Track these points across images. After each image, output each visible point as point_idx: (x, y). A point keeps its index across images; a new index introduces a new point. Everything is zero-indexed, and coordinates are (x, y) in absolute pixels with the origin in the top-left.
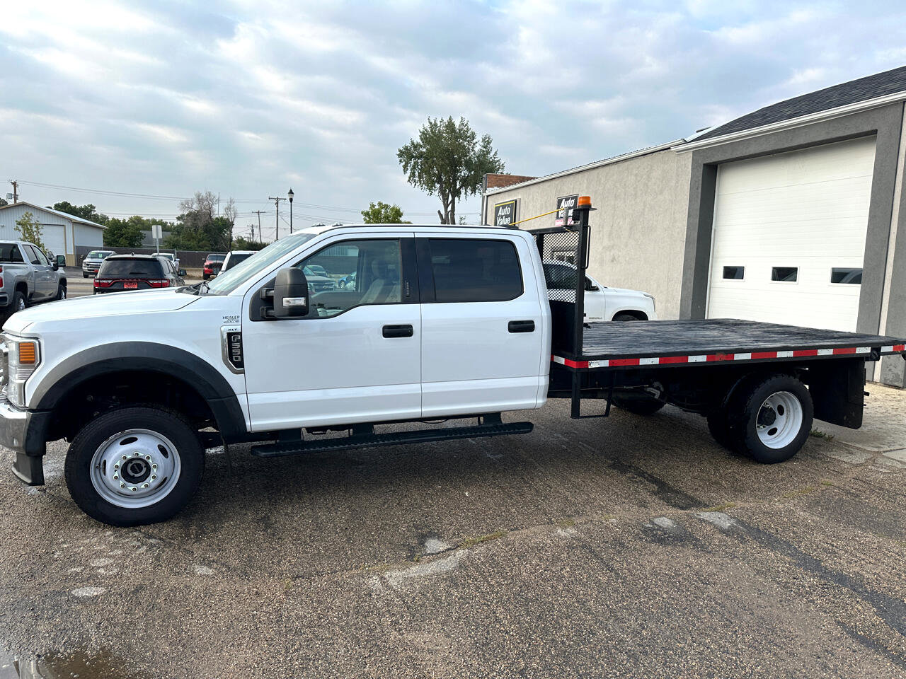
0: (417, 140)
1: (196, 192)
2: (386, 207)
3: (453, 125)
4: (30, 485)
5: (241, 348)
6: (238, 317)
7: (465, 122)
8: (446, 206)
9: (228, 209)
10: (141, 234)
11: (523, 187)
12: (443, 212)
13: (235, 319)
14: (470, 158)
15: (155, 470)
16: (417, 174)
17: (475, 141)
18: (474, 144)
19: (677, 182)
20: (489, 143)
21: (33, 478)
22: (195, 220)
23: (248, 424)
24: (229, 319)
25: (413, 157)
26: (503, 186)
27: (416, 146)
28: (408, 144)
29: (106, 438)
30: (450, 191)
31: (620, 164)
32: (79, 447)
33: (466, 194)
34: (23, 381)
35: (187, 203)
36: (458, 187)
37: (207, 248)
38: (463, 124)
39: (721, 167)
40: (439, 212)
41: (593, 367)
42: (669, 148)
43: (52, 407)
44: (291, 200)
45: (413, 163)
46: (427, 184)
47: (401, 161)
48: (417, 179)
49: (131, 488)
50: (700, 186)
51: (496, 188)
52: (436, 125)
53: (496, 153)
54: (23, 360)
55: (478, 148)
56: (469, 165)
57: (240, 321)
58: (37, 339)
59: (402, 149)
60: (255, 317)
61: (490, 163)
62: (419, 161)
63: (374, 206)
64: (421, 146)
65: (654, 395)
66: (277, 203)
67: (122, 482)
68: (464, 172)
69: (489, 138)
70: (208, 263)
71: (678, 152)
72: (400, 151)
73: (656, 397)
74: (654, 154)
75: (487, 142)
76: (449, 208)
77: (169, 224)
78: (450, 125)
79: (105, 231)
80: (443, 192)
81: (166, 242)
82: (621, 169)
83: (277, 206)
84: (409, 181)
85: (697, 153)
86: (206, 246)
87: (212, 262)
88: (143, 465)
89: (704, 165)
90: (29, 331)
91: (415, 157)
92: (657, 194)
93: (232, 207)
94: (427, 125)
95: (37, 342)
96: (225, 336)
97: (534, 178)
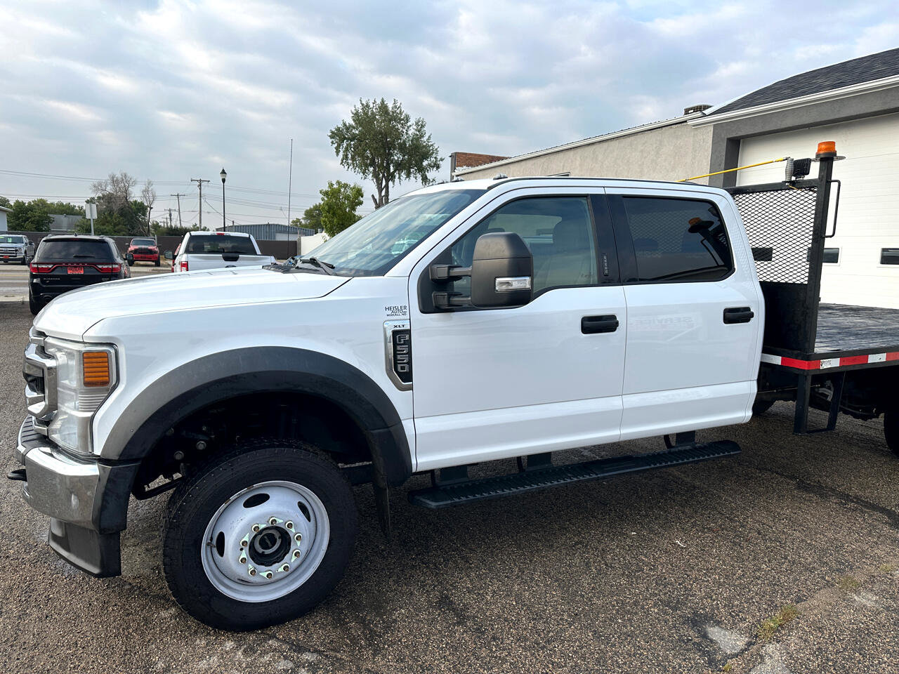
0: (350, 121)
1: (110, 173)
2: (346, 186)
3: (386, 106)
4: (97, 576)
5: (410, 353)
6: (405, 307)
7: (398, 105)
8: (380, 190)
9: (146, 191)
10: (50, 218)
11: (502, 165)
12: (377, 197)
13: (402, 310)
14: (404, 141)
15: (299, 543)
16: (350, 156)
17: (409, 124)
18: (408, 127)
19: (694, 158)
20: (423, 126)
21: (103, 566)
22: (109, 203)
23: (414, 462)
24: (394, 310)
25: (345, 138)
26: (472, 166)
27: (348, 128)
28: (340, 125)
29: (226, 499)
30: (384, 175)
31: (622, 140)
32: (187, 516)
33: (399, 178)
34: (89, 414)
35: (100, 184)
36: (392, 170)
37: (124, 233)
38: (396, 107)
39: (743, 142)
40: (373, 196)
41: (825, 367)
42: (686, 121)
43: (143, 455)
44: (224, 181)
45: (345, 145)
46: (360, 167)
47: (332, 143)
48: (350, 162)
49: (265, 574)
50: (723, 162)
51: (465, 167)
52: (368, 106)
53: (429, 137)
54: (90, 379)
55: (411, 131)
56: (402, 148)
57: (408, 313)
58: (111, 345)
59: (334, 130)
60: (428, 306)
61: (424, 146)
62: (352, 143)
63: (332, 185)
64: (354, 128)
65: (827, 396)
66: (200, 185)
67: (251, 565)
68: (397, 156)
69: (423, 122)
70: (132, 248)
71: (694, 126)
72: (332, 132)
73: (829, 399)
74: (664, 128)
75: (421, 126)
76: (383, 193)
77: (77, 208)
78: (383, 107)
79: (9, 214)
80: (376, 175)
81: (78, 226)
82: (622, 145)
83: (200, 189)
84: (341, 163)
85: (718, 127)
86: (123, 231)
87: (137, 247)
88: (277, 535)
89: (728, 139)
90: (96, 333)
91: (348, 139)
92: (668, 171)
93: (150, 189)
94: (359, 107)
95: (113, 351)
96: (389, 334)
97: (506, 158)
